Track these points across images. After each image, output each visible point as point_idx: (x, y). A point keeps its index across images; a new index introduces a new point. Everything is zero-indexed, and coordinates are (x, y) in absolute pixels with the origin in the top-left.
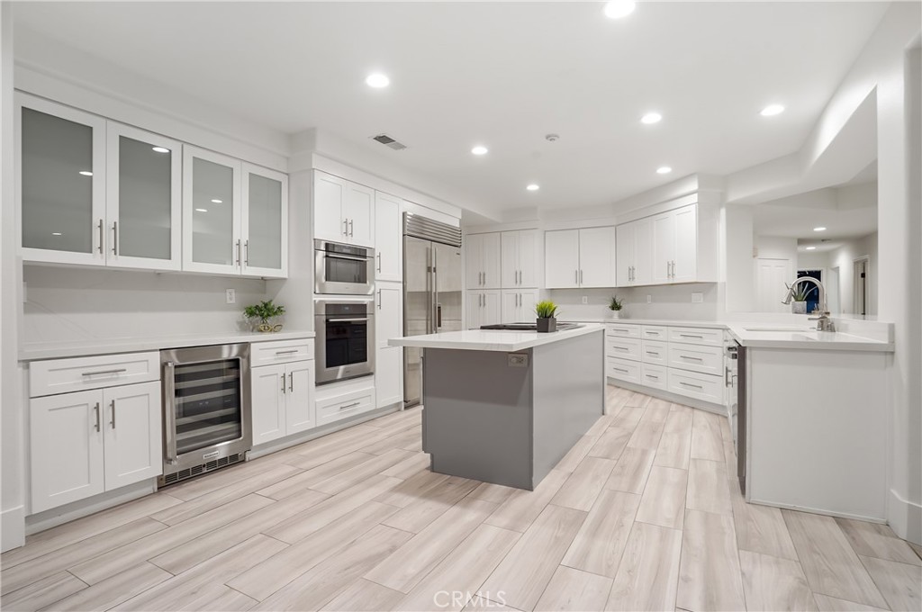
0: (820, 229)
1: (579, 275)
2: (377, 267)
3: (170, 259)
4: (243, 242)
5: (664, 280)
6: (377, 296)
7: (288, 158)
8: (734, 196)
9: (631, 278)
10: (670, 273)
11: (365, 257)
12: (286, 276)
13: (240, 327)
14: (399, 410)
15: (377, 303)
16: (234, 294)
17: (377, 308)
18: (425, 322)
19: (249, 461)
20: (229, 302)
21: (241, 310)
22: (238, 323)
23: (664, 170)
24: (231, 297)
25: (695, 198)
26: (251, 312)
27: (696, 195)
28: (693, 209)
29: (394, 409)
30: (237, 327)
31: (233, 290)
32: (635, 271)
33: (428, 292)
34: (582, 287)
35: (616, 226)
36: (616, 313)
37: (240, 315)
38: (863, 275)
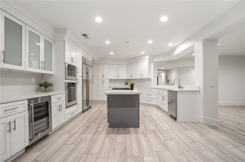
0: (163, 68)
1: (118, 76)
2: (78, 72)
3: (21, 66)
4: (43, 62)
5: (140, 78)
6: (78, 80)
7: (54, 36)
8: (155, 60)
9: (131, 77)
10: (142, 76)
11: (75, 69)
12: (53, 74)
13: (36, 91)
14: (81, 114)
15: (78, 83)
16: (34, 79)
17: (78, 84)
18: (86, 88)
19: (50, 135)
20: (33, 82)
21: (38, 85)
22: (36, 89)
23: (143, 53)
24: (33, 80)
25: (148, 60)
26: (41, 85)
27: (148, 59)
28: (147, 62)
29: (80, 114)
30: (35, 91)
31: (34, 78)
32: (132, 75)
33: (86, 80)
34: (119, 79)
35: (127, 64)
36: (127, 85)
37: (36, 87)
38: (167, 78)
